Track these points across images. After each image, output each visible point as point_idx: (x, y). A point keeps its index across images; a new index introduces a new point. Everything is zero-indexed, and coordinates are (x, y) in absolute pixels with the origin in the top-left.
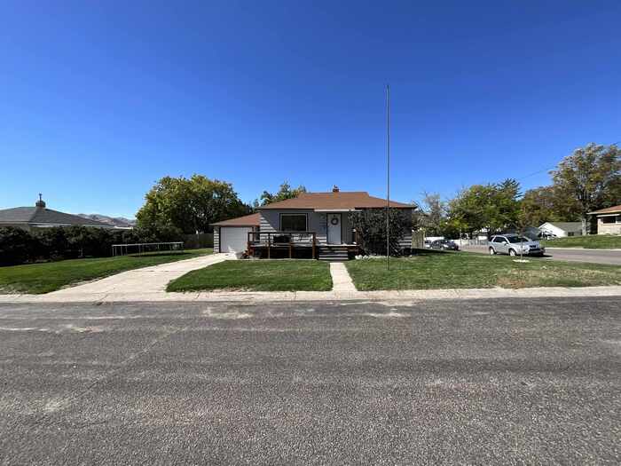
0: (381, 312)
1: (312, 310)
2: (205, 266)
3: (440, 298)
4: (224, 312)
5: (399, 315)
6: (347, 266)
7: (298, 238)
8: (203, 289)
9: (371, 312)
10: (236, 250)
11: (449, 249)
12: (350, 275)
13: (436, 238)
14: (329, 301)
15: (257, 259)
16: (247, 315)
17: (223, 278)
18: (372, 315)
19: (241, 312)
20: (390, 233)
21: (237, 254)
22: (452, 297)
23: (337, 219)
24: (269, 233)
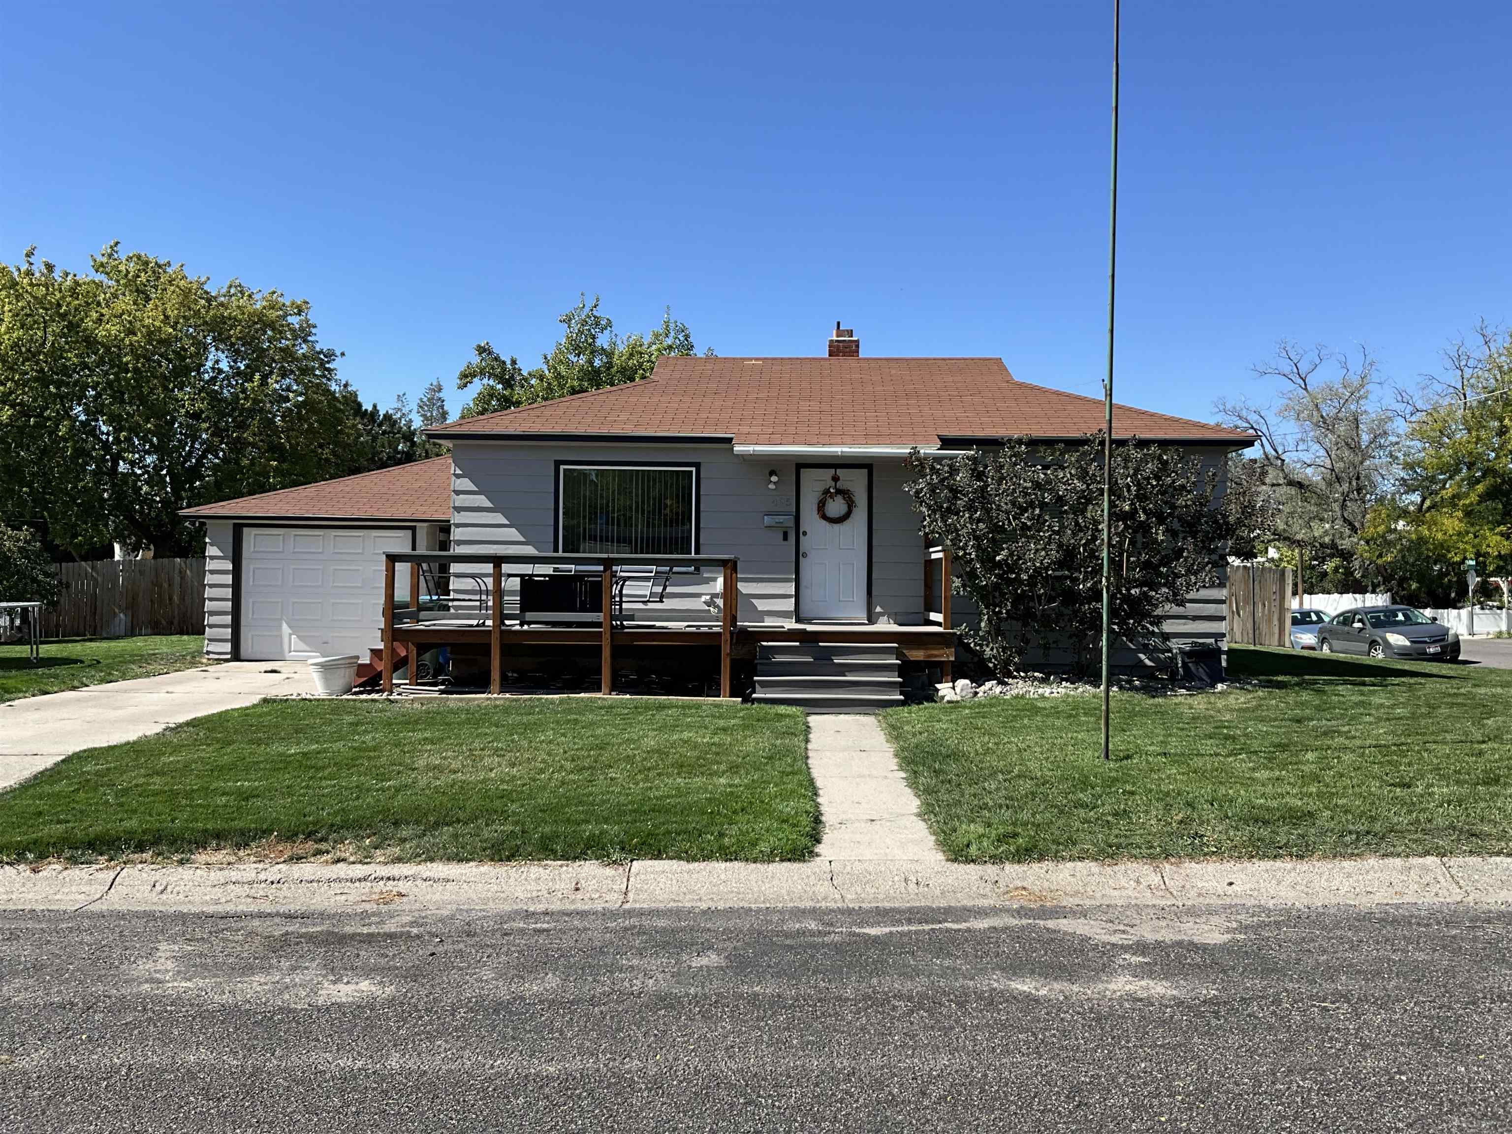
0: (1069, 973)
1: (711, 959)
2: (153, 730)
3: (1365, 903)
4: (248, 969)
5: (1159, 988)
6: (895, 733)
7: (644, 589)
8: (140, 848)
9: (1015, 969)
10: (321, 646)
11: (1416, 654)
12: (913, 782)
13: (1347, 602)
14: (799, 913)
15: (432, 693)
16: (365, 985)
17: (246, 796)
18: (1024, 986)
19: (335, 972)
20: (1116, 566)
21: (326, 668)
22: (1428, 899)
23: (846, 494)
24: (498, 561)
